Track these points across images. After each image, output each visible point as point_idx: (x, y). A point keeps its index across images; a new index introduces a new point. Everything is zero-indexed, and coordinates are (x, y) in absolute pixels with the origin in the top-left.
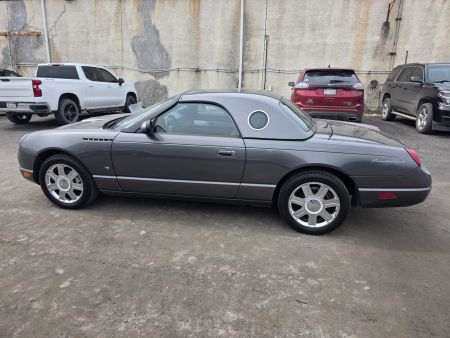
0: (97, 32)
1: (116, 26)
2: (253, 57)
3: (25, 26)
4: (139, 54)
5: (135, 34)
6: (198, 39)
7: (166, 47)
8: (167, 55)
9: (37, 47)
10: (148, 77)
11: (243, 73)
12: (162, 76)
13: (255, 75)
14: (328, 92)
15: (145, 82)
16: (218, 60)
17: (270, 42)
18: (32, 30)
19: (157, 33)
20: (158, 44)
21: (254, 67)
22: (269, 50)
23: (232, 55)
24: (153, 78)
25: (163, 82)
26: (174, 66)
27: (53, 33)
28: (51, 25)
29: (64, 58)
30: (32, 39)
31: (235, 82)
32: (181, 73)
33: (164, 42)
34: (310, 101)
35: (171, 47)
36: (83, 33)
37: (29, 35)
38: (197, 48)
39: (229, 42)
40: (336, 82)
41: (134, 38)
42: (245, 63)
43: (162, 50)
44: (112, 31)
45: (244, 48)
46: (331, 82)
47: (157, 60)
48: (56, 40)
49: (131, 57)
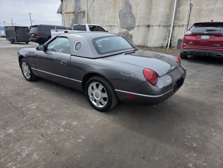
0: (105, 9)
1: (113, 5)
2: (181, 17)
3: (80, 8)
4: (122, 19)
5: (121, 9)
6: (151, 9)
7: (134, 14)
8: (134, 18)
9: (83, 18)
10: (125, 30)
11: (173, 27)
12: (131, 30)
13: (181, 28)
14: (203, 37)
15: (123, 33)
16: (160, 20)
17: (193, 8)
18: (82, 10)
19: (131, 7)
20: (131, 13)
21: (180, 23)
22: (192, 12)
23: (169, 17)
24: (127, 31)
25: (131, 32)
26: (137, 24)
27: (89, 11)
28: (89, 7)
29: (92, 22)
30: (82, 14)
31: (168, 32)
32: (140, 28)
33: (134, 12)
34: (191, 43)
35: (137, 14)
36: (100, 10)
37: (81, 12)
38: (150, 14)
39: (168, 9)
40: (210, 30)
41: (121, 10)
42: (176, 21)
43: (132, 16)
44: (111, 8)
45: (176, 13)
46: (207, 31)
47: (129, 21)
48: (90, 14)
49: (118, 20)
